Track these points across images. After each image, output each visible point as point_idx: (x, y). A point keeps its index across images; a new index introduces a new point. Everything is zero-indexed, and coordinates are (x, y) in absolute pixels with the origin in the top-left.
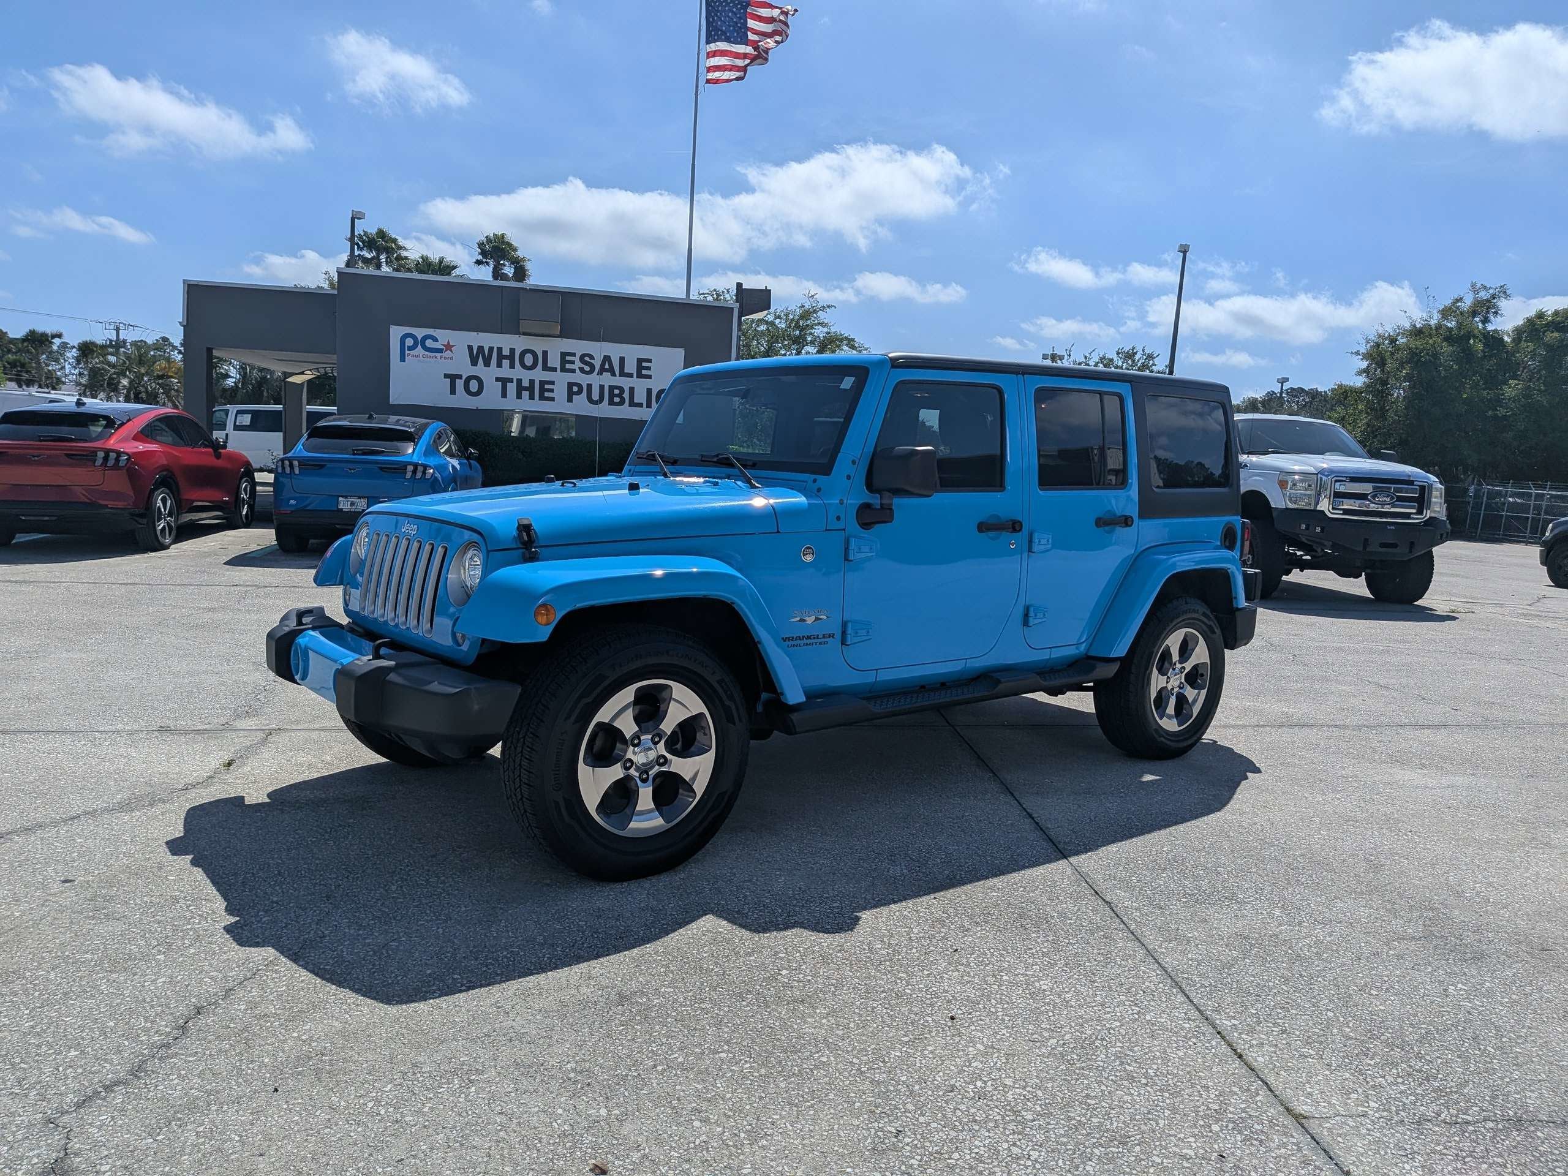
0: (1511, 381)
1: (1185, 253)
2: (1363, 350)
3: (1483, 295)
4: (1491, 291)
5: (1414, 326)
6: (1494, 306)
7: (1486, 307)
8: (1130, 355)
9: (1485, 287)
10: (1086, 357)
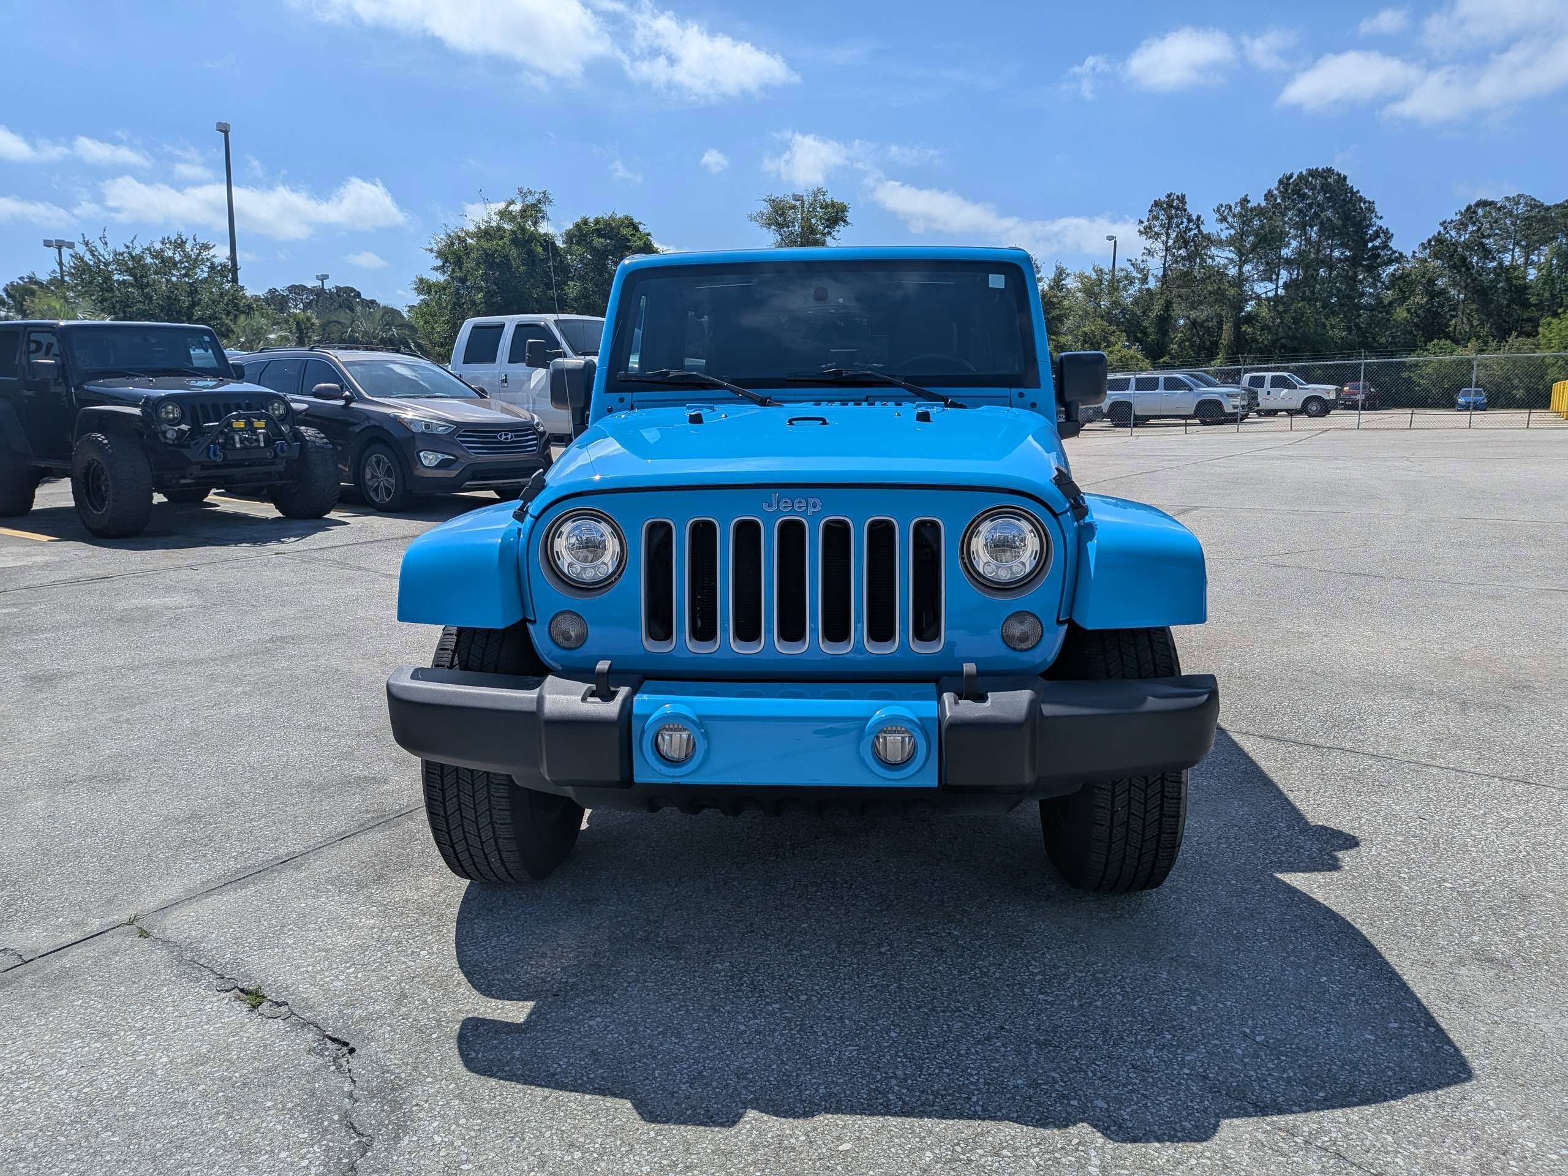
0: (569, 283)
1: (226, 133)
2: (436, 248)
3: (531, 200)
4: (537, 196)
5: (480, 228)
6: (540, 211)
7: (534, 211)
8: (180, 244)
9: (530, 192)
10: (127, 247)
